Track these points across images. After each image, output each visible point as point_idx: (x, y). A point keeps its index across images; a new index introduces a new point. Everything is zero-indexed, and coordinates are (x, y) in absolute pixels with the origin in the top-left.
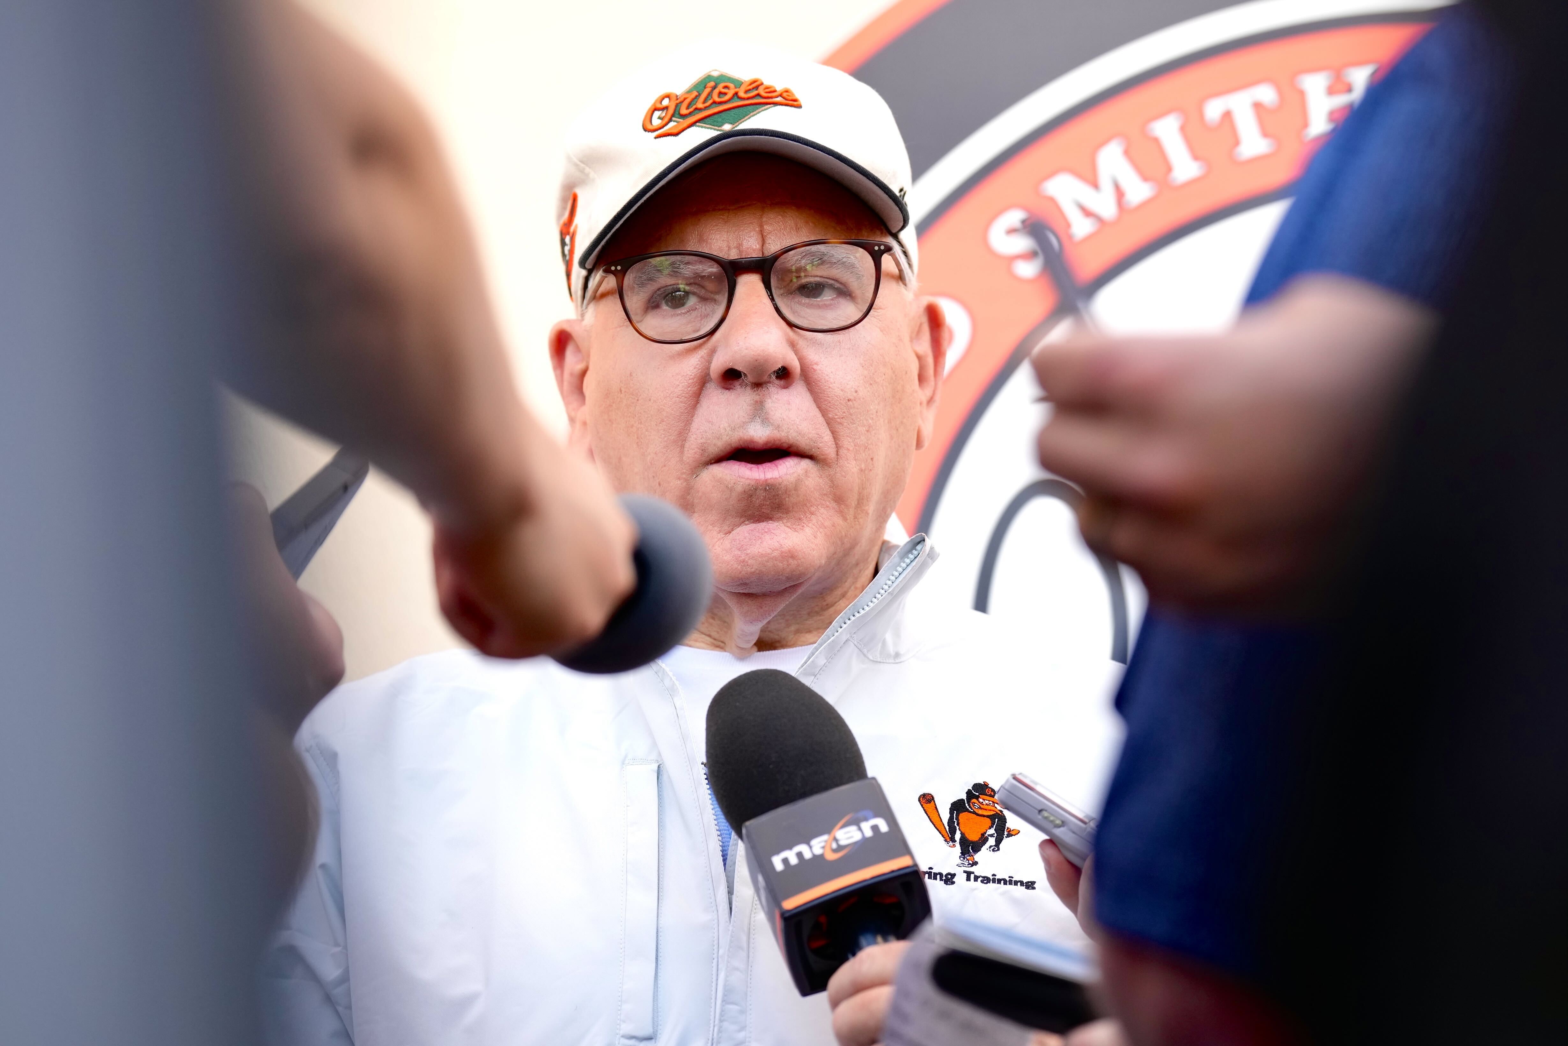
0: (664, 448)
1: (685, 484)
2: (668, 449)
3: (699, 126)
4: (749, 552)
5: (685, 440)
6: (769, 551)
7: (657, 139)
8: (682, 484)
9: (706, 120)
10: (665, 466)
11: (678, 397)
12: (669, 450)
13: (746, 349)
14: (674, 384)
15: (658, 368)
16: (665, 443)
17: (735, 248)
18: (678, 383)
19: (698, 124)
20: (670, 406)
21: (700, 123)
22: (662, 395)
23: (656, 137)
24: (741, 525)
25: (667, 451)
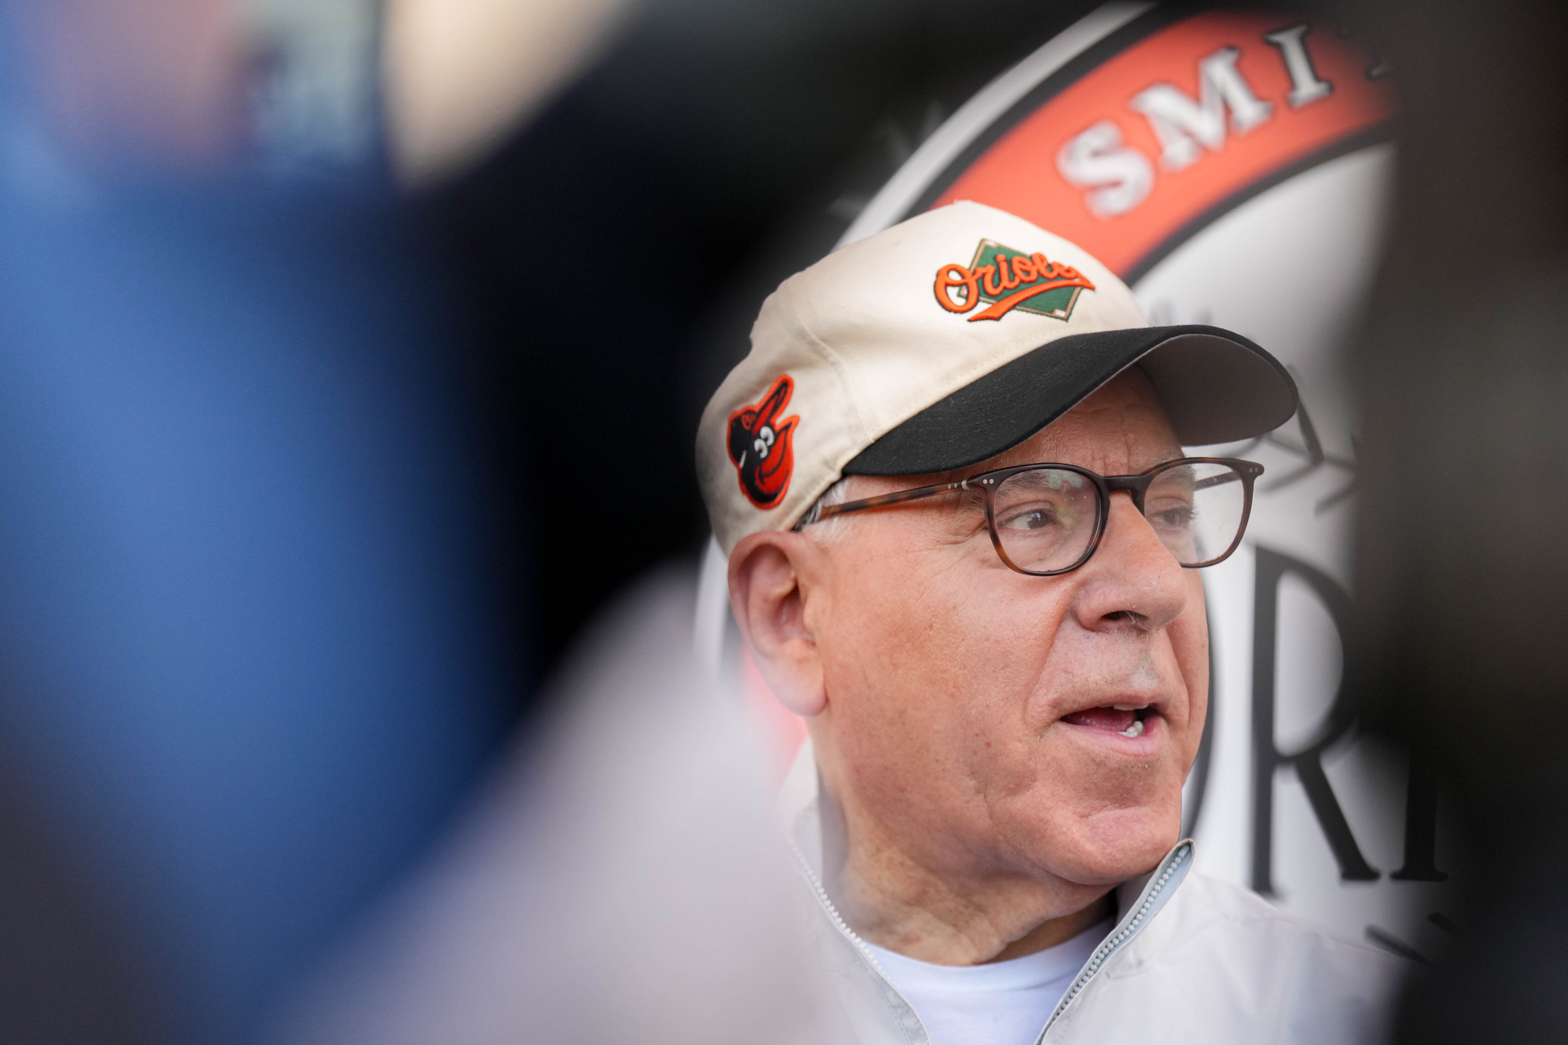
0: (1003, 700)
1: (1027, 747)
2: (1008, 702)
3: (1019, 310)
4: (1118, 843)
5: (1030, 693)
6: (1141, 844)
7: (973, 323)
8: (1023, 747)
9: (1028, 302)
10: (1001, 723)
11: (1035, 639)
12: (1008, 704)
13: (1162, 591)
14: (1032, 623)
15: (1002, 601)
16: (1005, 694)
17: (1100, 459)
18: (1036, 622)
19: (1017, 307)
20: (1024, 650)
21: (1019, 306)
22: (1012, 635)
23: (970, 321)
24: (1101, 810)
25: (1005, 705)
